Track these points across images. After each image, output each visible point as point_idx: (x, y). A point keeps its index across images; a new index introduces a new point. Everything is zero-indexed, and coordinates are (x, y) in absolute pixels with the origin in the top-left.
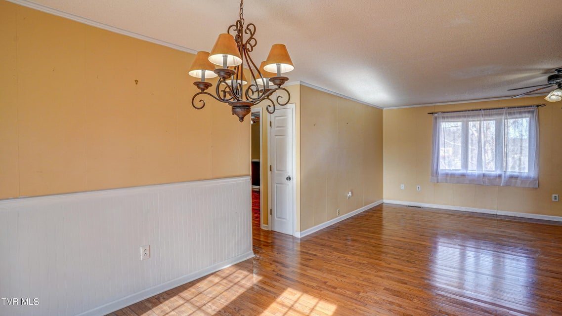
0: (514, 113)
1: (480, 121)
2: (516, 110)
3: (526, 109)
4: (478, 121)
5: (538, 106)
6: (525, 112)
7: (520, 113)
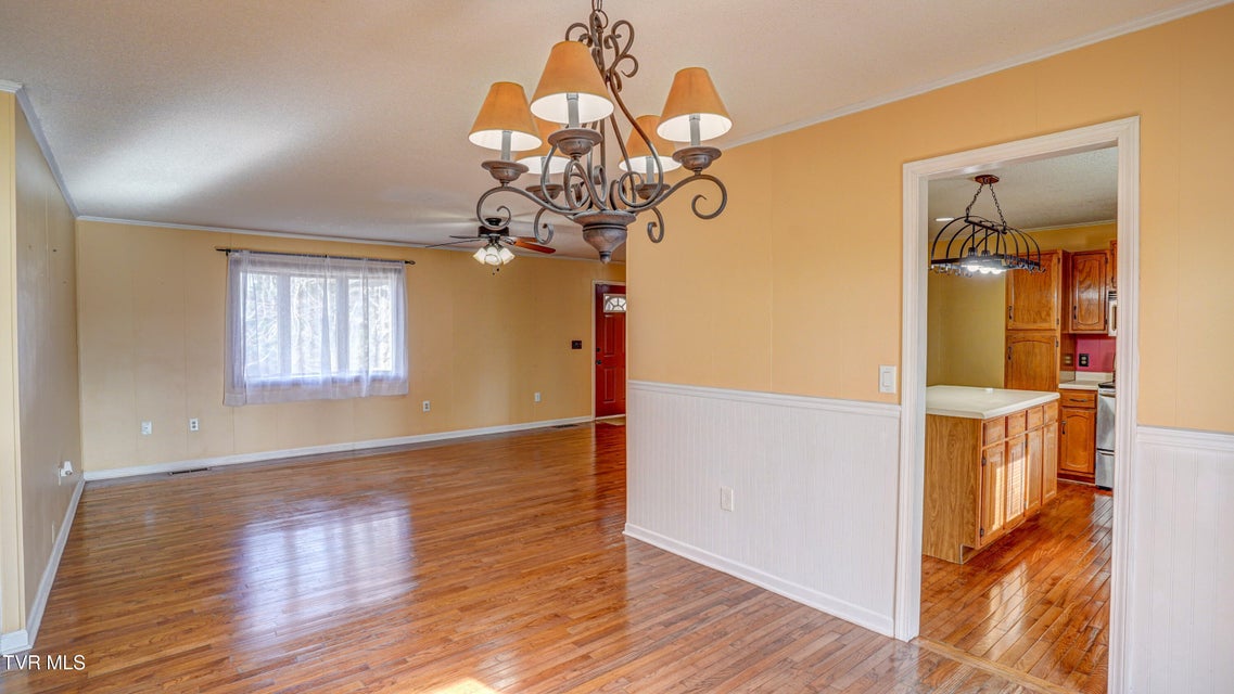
0: (377, 270)
1: (325, 277)
2: (379, 265)
3: (392, 266)
4: (321, 276)
5: (406, 262)
6: (391, 270)
7: (384, 270)
